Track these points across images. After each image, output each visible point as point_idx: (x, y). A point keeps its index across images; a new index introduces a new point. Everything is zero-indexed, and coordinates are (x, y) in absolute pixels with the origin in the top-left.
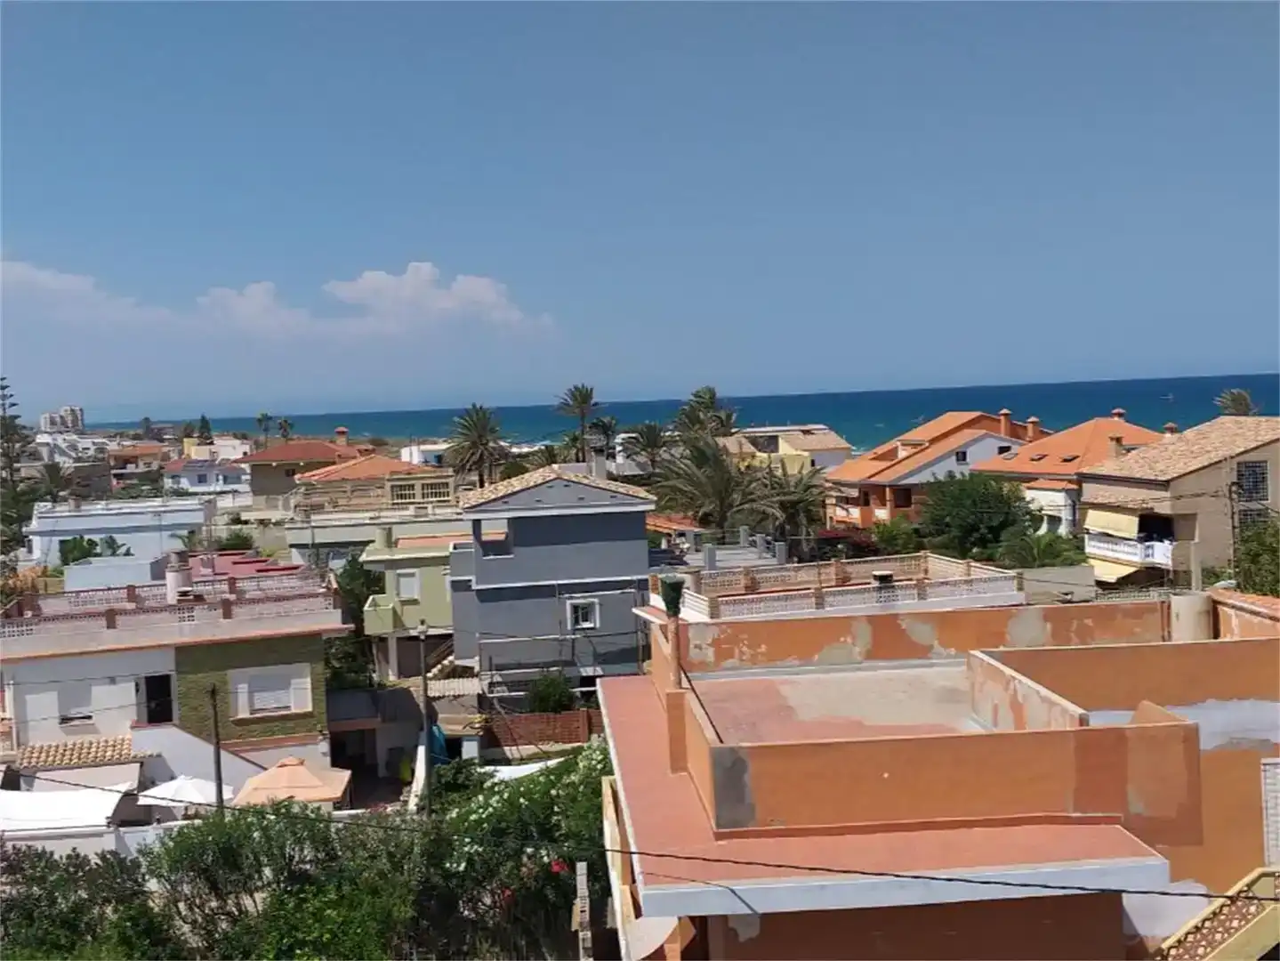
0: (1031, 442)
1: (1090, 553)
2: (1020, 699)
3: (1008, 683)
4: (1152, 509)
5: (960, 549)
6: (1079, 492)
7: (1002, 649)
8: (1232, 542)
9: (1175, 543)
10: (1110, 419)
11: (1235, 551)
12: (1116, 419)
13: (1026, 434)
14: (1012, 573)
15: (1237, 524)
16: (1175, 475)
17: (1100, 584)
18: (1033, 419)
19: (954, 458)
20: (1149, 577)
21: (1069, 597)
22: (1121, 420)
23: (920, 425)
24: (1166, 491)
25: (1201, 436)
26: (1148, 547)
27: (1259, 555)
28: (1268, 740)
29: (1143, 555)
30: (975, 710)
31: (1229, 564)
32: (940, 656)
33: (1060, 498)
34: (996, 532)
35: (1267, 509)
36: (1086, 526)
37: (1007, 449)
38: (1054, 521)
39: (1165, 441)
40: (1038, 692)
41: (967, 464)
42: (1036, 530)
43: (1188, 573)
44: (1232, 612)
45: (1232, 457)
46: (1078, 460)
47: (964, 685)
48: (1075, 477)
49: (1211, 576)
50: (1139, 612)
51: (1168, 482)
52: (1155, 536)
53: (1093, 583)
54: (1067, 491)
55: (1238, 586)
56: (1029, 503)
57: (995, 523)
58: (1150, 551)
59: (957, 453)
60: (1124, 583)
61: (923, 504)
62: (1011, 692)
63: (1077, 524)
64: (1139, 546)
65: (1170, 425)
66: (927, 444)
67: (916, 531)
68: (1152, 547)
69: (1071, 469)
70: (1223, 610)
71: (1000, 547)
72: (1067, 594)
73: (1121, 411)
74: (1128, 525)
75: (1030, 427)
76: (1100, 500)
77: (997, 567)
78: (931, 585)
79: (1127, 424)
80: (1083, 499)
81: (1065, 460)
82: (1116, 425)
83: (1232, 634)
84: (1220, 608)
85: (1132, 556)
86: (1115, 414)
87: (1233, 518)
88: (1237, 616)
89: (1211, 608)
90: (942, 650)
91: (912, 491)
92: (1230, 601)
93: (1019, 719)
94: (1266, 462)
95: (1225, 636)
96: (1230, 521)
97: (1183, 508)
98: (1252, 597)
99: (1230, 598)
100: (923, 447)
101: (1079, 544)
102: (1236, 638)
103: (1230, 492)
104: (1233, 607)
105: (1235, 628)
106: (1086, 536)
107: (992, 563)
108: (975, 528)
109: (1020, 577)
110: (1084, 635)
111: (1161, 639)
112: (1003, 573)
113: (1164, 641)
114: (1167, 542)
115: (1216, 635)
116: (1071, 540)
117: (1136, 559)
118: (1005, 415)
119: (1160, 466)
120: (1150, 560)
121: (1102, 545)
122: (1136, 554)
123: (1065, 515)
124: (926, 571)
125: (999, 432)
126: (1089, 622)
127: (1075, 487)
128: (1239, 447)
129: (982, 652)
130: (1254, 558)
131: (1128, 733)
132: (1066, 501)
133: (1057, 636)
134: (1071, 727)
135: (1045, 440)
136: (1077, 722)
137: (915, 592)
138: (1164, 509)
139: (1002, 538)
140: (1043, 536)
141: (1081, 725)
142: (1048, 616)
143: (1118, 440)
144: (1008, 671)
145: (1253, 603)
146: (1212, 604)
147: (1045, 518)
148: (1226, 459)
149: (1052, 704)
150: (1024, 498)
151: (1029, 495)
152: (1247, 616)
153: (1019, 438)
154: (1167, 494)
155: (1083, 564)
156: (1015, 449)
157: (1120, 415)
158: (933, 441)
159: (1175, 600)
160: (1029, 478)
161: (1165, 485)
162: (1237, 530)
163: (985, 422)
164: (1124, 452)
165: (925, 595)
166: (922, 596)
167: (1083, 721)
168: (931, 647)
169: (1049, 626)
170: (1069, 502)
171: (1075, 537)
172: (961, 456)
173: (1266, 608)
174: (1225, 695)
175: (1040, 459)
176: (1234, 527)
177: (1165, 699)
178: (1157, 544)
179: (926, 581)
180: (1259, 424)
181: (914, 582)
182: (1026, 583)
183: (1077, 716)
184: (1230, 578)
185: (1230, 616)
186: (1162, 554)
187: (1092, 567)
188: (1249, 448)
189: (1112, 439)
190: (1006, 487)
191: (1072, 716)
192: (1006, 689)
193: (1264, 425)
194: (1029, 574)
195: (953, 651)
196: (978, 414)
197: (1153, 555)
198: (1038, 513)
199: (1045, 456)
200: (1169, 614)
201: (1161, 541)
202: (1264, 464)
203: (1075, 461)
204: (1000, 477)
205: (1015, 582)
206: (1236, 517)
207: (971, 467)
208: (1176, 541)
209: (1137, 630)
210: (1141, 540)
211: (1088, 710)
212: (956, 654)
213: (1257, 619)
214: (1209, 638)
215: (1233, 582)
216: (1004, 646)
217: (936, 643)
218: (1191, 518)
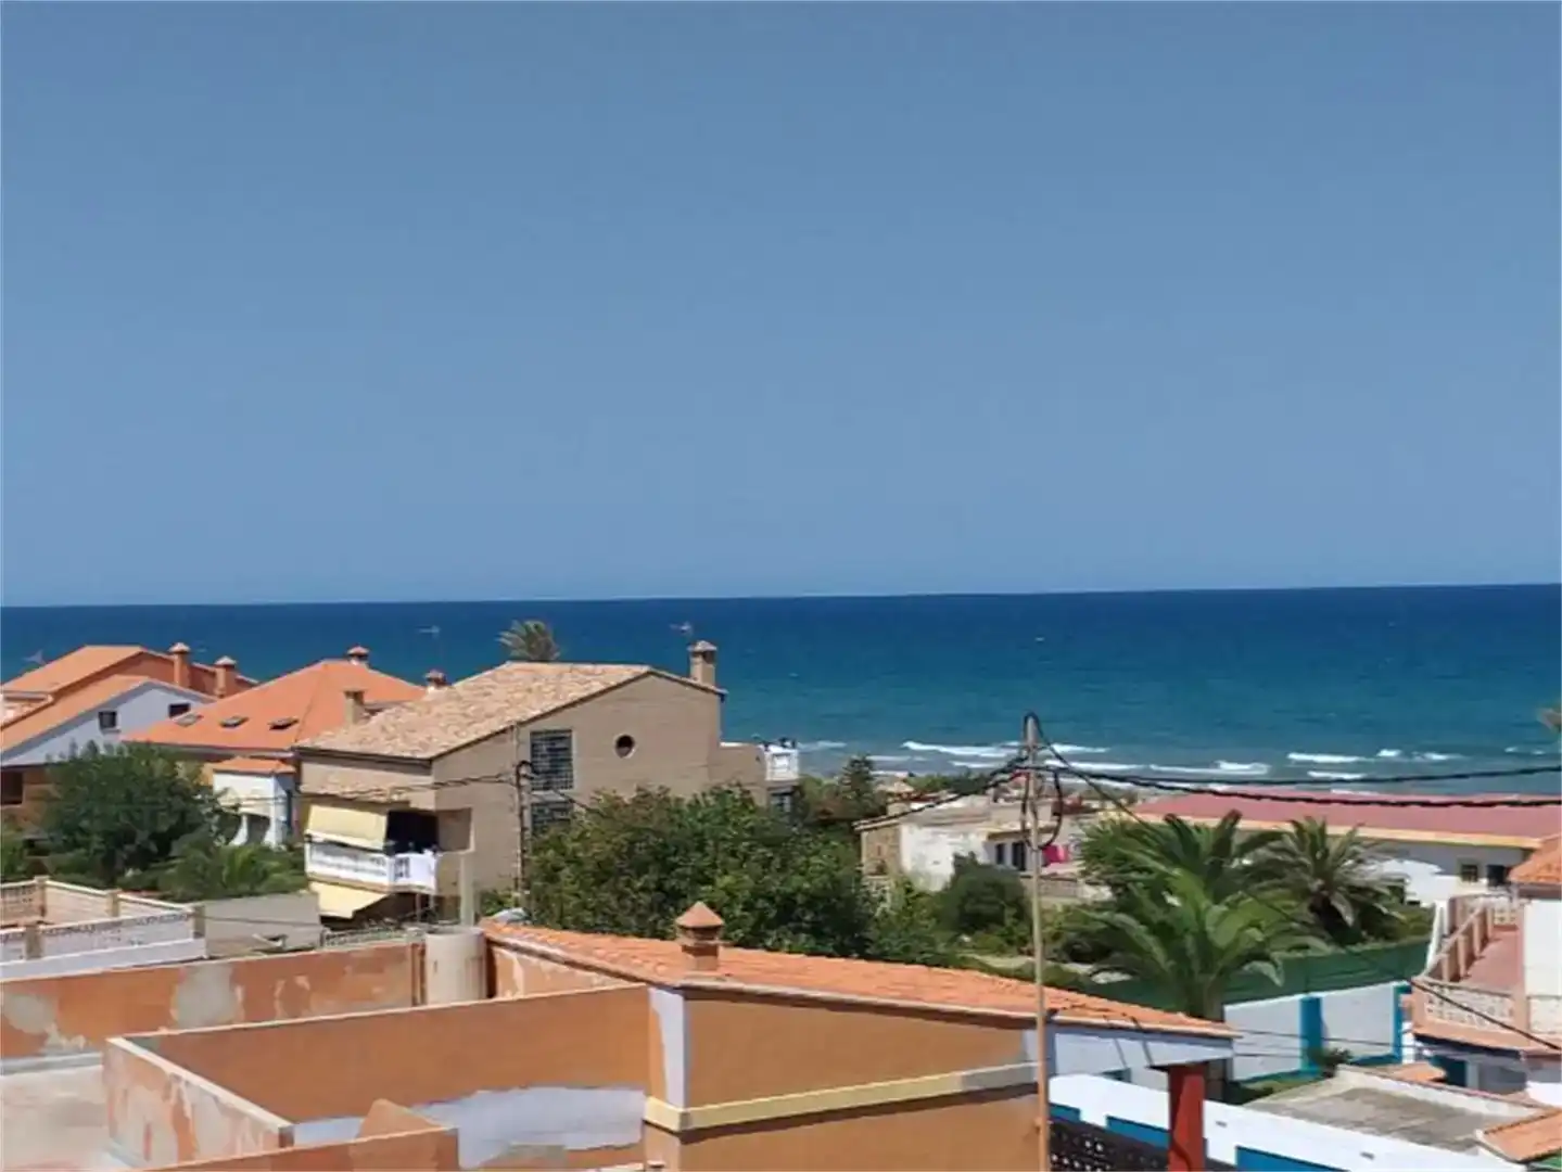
0: (222, 696)
1: (313, 873)
2: (188, 1113)
3: (168, 1087)
4: (407, 802)
5: (103, 873)
6: (297, 777)
7: (164, 1031)
8: (519, 851)
9: (440, 855)
10: (343, 664)
11: (524, 863)
12: (354, 662)
13: (214, 685)
14: (187, 908)
15: (528, 823)
16: (443, 750)
17: (327, 920)
18: (226, 660)
19: (96, 722)
20: (402, 907)
21: (279, 944)
22: (363, 665)
23: (38, 666)
24: (428, 774)
25: (480, 691)
26: (401, 862)
27: (557, 869)
28: (559, 1148)
29: (393, 875)
30: (113, 1133)
31: (516, 886)
32: (59, 1050)
33: (267, 787)
34: (164, 842)
35: (572, 801)
36: (308, 831)
37: (183, 708)
38: (259, 823)
39: (426, 698)
40: (216, 1099)
41: (118, 732)
42: (229, 838)
43: (456, 900)
44: (513, 956)
45: (521, 724)
46: (296, 727)
47: (98, 1096)
48: (290, 755)
49: (490, 902)
50: (379, 962)
51: (431, 760)
52: (411, 844)
53: (317, 921)
54: (279, 777)
55: (529, 917)
56: (220, 795)
57: (163, 828)
58: (403, 869)
59: (101, 714)
60: (365, 918)
61: (47, 798)
62: (173, 1101)
63: (295, 827)
64: (387, 859)
65: (433, 674)
66: (50, 699)
67: (30, 844)
68: (406, 862)
69: (285, 740)
70: (501, 954)
71: (172, 866)
72: (275, 939)
73: (361, 650)
74: (372, 827)
75: (221, 673)
76: (331, 790)
77: (163, 898)
78: (52, 933)
79: (371, 671)
80: (304, 788)
81: (276, 727)
82: (353, 672)
83: (515, 990)
84: (497, 950)
85: (379, 877)
86: (352, 655)
87: (521, 815)
88: (520, 961)
89: (483, 952)
90: (64, 1041)
91: (26, 777)
92: (512, 941)
93: (186, 1143)
94: (570, 731)
95: (503, 995)
96: (517, 820)
97: (454, 800)
98: (545, 933)
99: (511, 935)
100: (43, 704)
101: (297, 859)
102: (520, 995)
103: (518, 775)
104: (516, 949)
105: (517, 982)
106: (307, 847)
107: (157, 894)
108: (129, 837)
109: (198, 915)
110: (296, 1001)
111: (410, 1002)
112: (172, 909)
113: (414, 1003)
114: (428, 854)
115: (491, 993)
116: (283, 853)
117: (385, 881)
118: (181, 653)
119: (420, 737)
120: (402, 881)
121: (329, 859)
122: (383, 874)
123: (276, 814)
124: (43, 911)
125: (171, 680)
126: (302, 981)
127: (290, 769)
128: (534, 709)
129: (129, 1039)
130: (552, 876)
131: (352, 1152)
132: (276, 790)
133: (253, 1008)
134: (265, 1149)
135: (247, 693)
136: (277, 1141)
137: (22, 946)
138: (424, 801)
139: (173, 854)
140: (241, 848)
141: (282, 1145)
142: (240, 974)
143: (357, 696)
144: (170, 1068)
145: (543, 942)
146: (484, 946)
147: (244, 819)
148: (512, 728)
149: (238, 1115)
150: (211, 787)
151: (219, 782)
152: (534, 960)
153: (203, 691)
154: (428, 780)
155: (303, 891)
156: (196, 708)
157: (360, 657)
158: (60, 694)
159: (432, 941)
160: (216, 755)
161: (424, 766)
162: (528, 833)
163: (145, 665)
164: (366, 714)
165: (41, 950)
166: (34, 951)
167: (285, 1138)
168: (42, 1038)
169: (239, 991)
170: (284, 793)
171: (291, 848)
172: (108, 719)
173: (562, 948)
174: (501, 1084)
175: (236, 725)
176: (523, 829)
177: (413, 1094)
178: (413, 857)
179: (42, 927)
180: (560, 675)
181: (21, 930)
182: (209, 926)
183: (276, 1132)
184: (517, 905)
185: (510, 963)
186: (421, 872)
187: (316, 894)
188: (547, 710)
189: (348, 694)
190: (182, 769)
191: (268, 1133)
192: (166, 1097)
193: (567, 677)
194: (212, 908)
195: (81, 1041)
196: (133, 650)
197: (407, 873)
198: (233, 812)
199: (243, 721)
200: (422, 964)
201: (421, 852)
202: (568, 735)
203: (290, 728)
204: (173, 754)
205: (191, 923)
206: (527, 813)
207: (122, 737)
208: (442, 850)
209: (376, 990)
210: (389, 851)
211: (294, 1121)
212: (86, 1045)
213: (547, 965)
214: (480, 998)
215: (520, 910)
216: (169, 1027)
217: (52, 1029)
218: (462, 816)
